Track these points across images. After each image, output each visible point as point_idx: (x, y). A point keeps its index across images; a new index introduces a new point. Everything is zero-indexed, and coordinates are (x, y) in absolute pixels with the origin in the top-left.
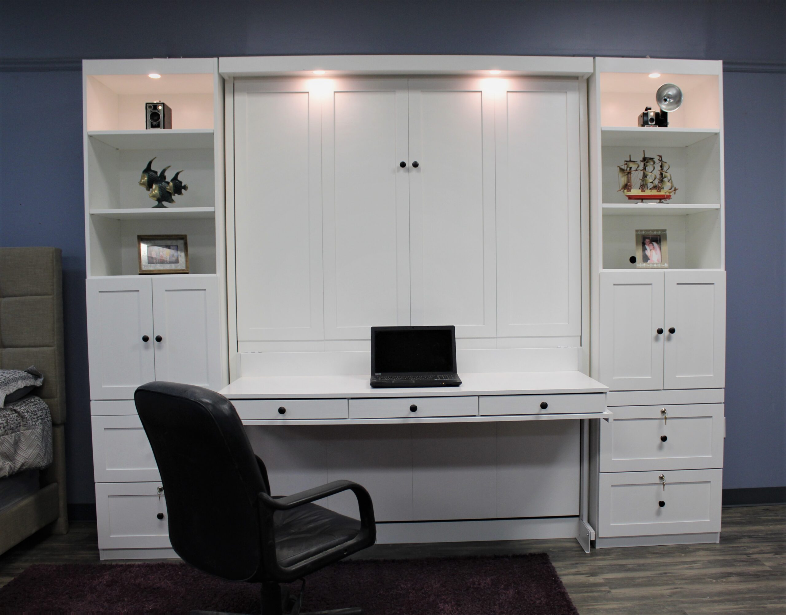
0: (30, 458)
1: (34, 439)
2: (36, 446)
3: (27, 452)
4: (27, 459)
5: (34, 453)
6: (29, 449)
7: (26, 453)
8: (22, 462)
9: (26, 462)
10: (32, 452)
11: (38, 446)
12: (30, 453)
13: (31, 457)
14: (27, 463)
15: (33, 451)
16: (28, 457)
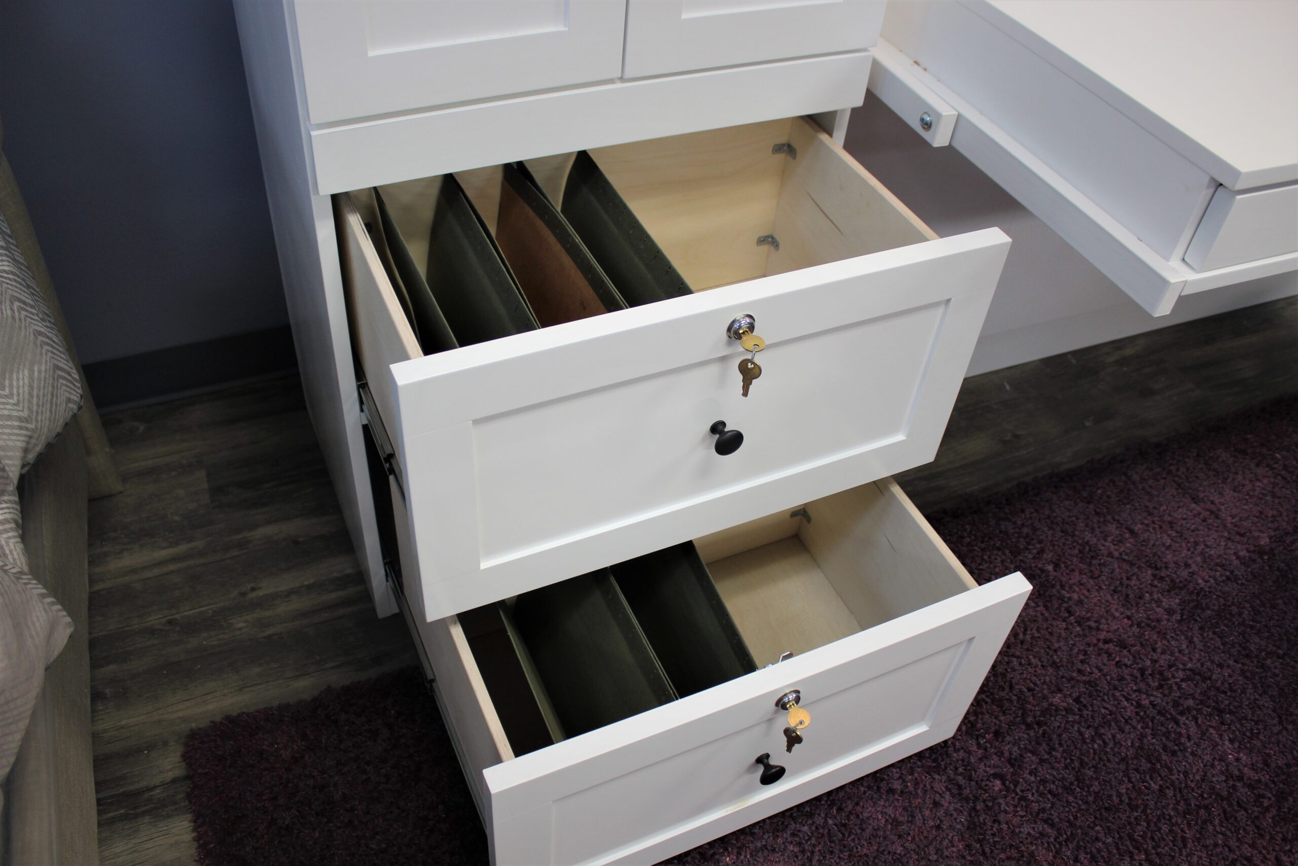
0: (35, 408)
1: (13, 318)
2: (35, 343)
3: (11, 386)
4: (27, 420)
5: (39, 379)
6: (11, 372)
7: (11, 395)
8: (19, 444)
9: (30, 437)
10: (31, 378)
11: (40, 338)
12: (26, 389)
13: (38, 405)
14: (36, 436)
15: (31, 371)
16: (30, 410)
